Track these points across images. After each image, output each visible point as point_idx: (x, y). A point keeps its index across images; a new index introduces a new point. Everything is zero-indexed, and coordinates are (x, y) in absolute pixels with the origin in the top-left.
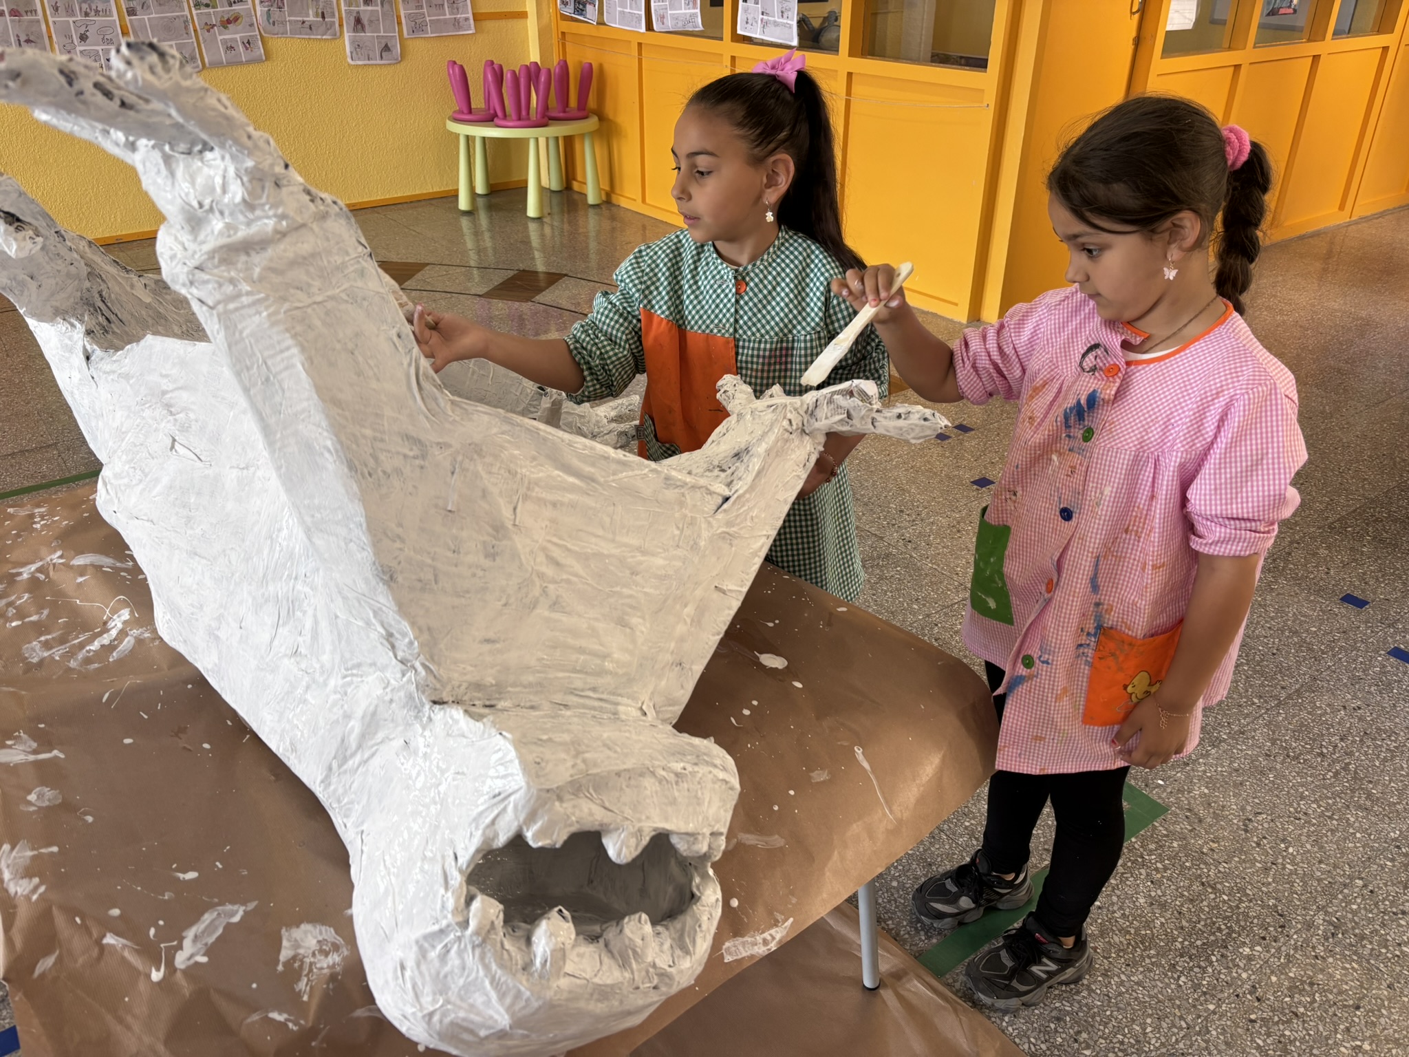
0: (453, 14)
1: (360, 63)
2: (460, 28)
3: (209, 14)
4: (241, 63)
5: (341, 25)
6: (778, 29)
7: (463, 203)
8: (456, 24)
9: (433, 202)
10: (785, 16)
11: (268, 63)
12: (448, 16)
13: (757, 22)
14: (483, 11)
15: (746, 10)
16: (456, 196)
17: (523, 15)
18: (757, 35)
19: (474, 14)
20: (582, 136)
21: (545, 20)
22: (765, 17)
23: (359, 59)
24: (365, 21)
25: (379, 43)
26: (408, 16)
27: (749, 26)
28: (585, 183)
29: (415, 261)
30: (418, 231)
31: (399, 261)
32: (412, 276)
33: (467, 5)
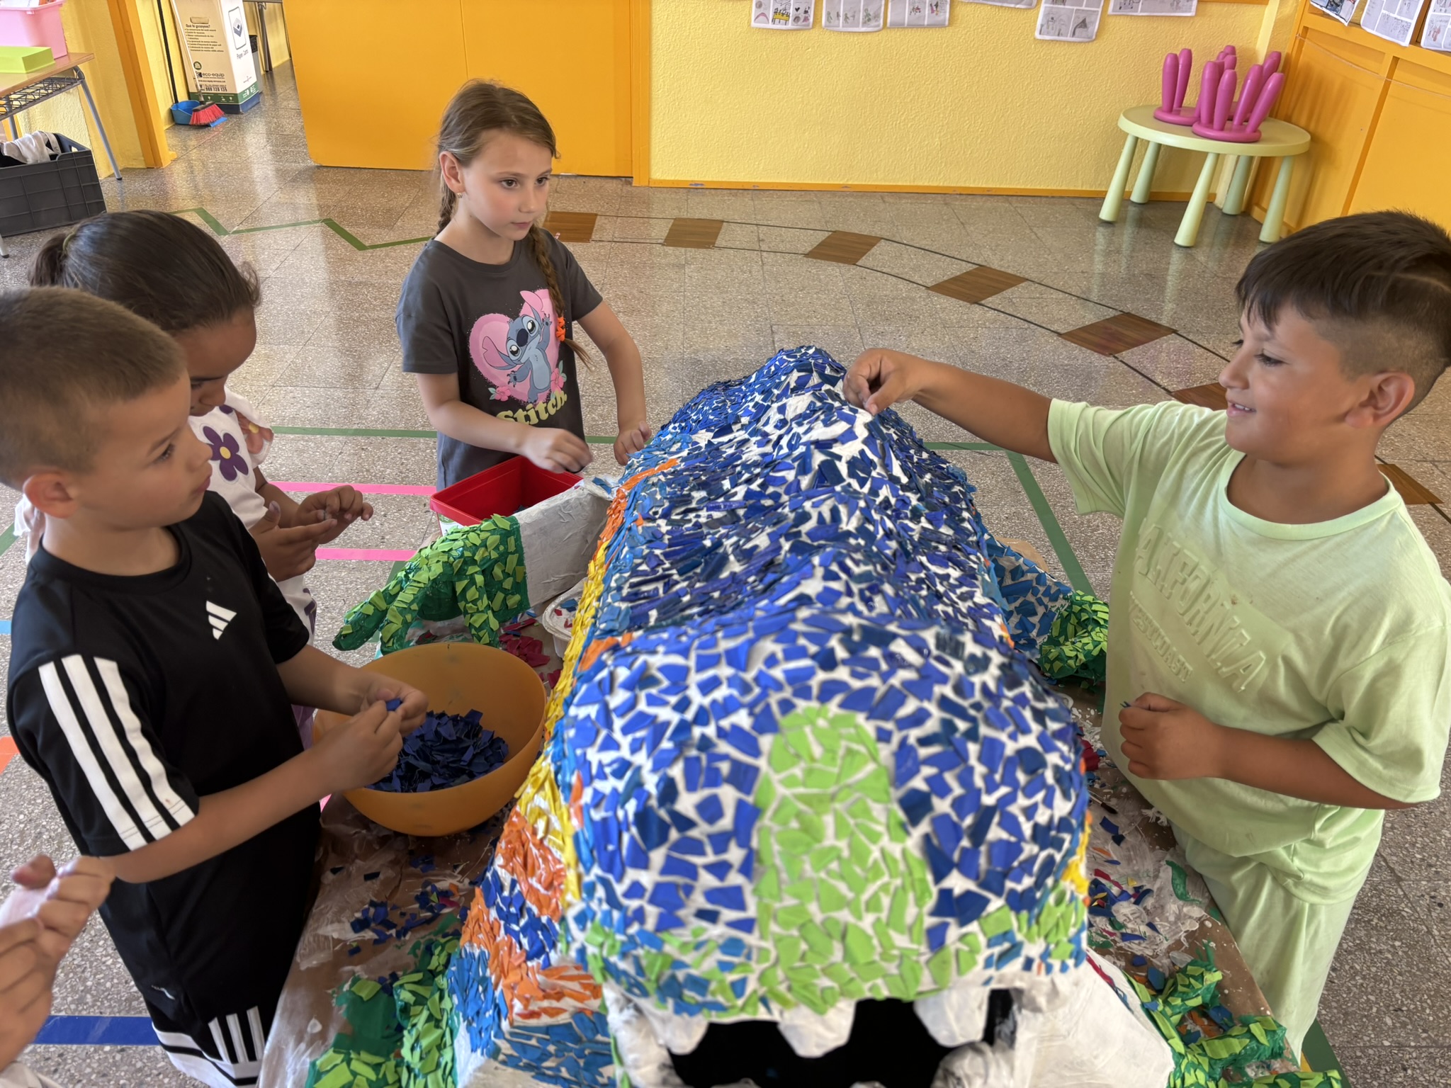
1: (1047, 38)
2: (1178, 9)
4: (922, 26)
7: (1106, 212)
9: (1077, 202)
11: (950, 29)
16: (1104, 199)
20: (1283, 158)
23: (1048, 34)
25: (1077, 17)
28: (1265, 211)
29: (1015, 273)
30: (1039, 235)
31: (998, 269)
32: (1000, 290)
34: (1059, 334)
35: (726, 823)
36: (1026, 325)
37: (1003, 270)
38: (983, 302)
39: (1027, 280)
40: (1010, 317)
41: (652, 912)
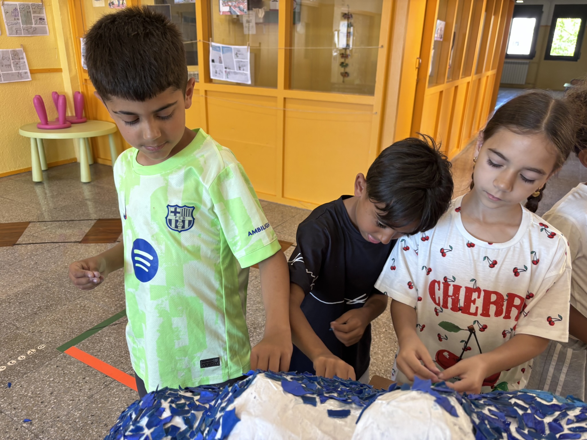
0: (17, 70)
2: (22, 78)
6: (238, 76)
7: (36, 177)
8: (20, 75)
9: (12, 177)
10: (242, 69)
12: (14, 71)
13: (222, 72)
14: (35, 68)
15: (214, 67)
17: (60, 70)
18: (224, 79)
19: (30, 70)
21: (74, 73)
22: (228, 70)
27: (218, 75)
29: (19, 221)
30: (10, 198)
31: (7, 222)
32: (23, 232)
33: (25, 65)
34: (80, 242)
36: (57, 245)
37: (10, 222)
38: (18, 242)
39: (30, 222)
40: (43, 245)
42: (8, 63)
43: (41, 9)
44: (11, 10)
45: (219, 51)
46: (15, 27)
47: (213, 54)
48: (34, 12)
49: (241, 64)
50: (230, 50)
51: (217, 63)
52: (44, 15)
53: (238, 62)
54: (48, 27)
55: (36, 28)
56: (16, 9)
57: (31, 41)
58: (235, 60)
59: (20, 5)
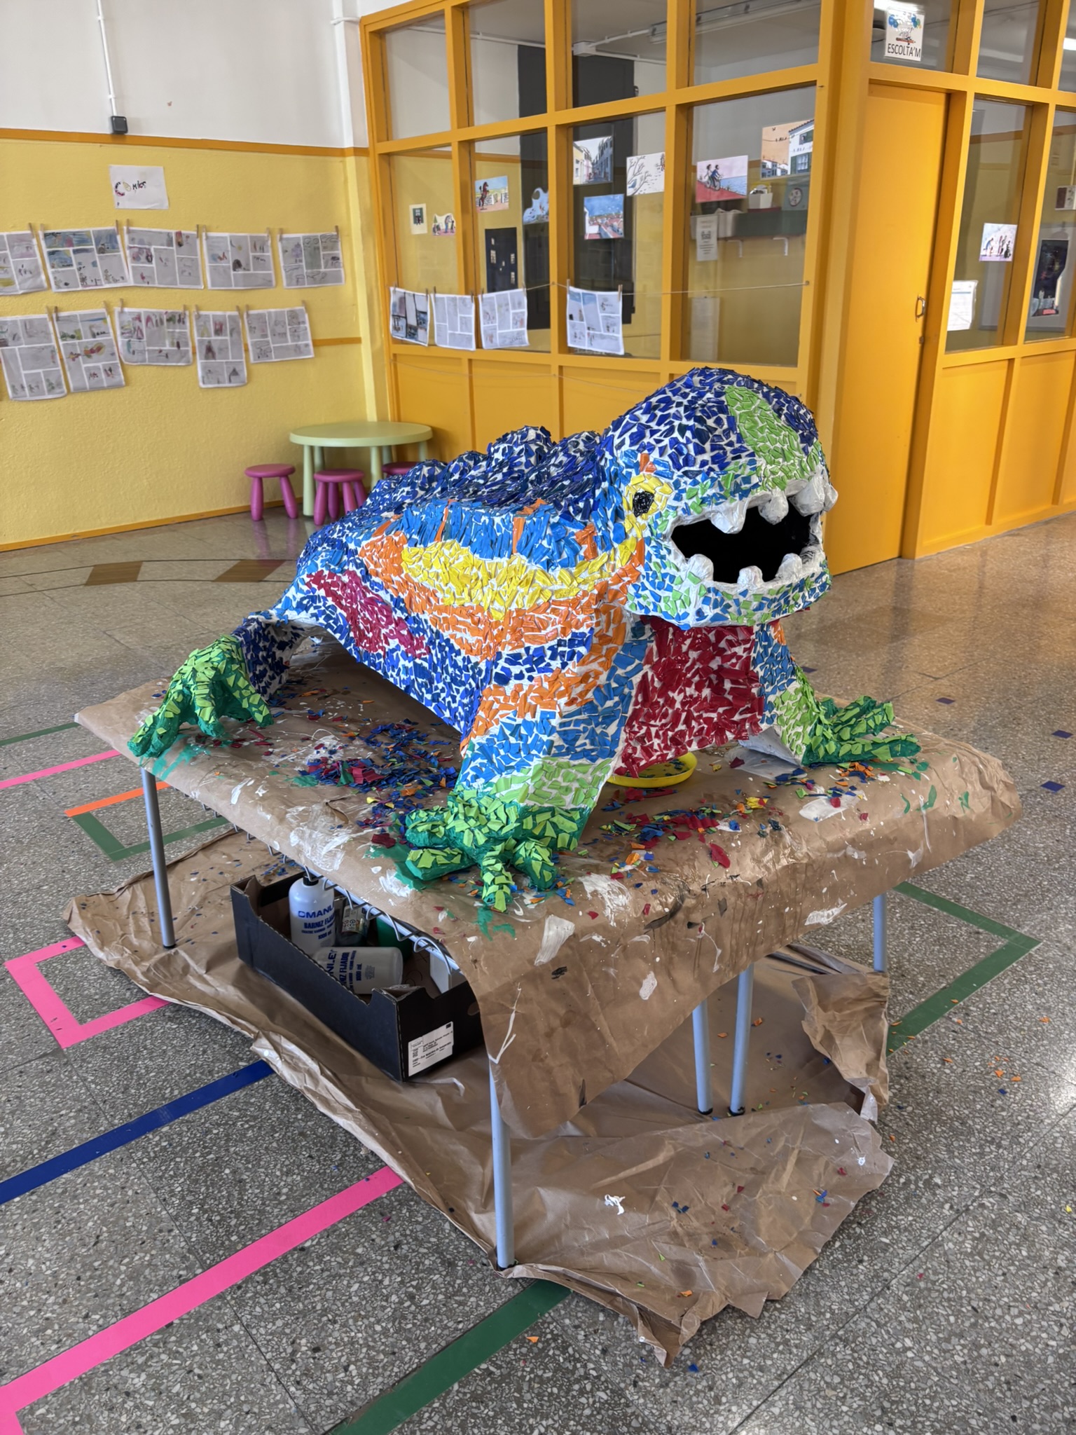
0: (294, 341)
1: (210, 386)
3: (74, 345)
4: (103, 388)
5: (194, 353)
6: (605, 342)
8: (298, 350)
10: (611, 329)
11: (127, 390)
12: (290, 343)
13: (584, 336)
14: (321, 338)
15: (573, 326)
17: (357, 341)
18: (586, 347)
19: (314, 341)
21: (378, 345)
22: (592, 331)
23: (209, 383)
24: (215, 348)
25: (228, 368)
26: (254, 344)
27: (578, 339)
33: (306, 334)
35: (726, 426)
41: (715, 467)
42: (282, 330)
43: (336, 242)
44: (291, 247)
45: (579, 300)
46: (295, 273)
47: (571, 307)
48: (325, 248)
49: (610, 321)
50: (593, 299)
51: (576, 321)
52: (339, 253)
53: (605, 318)
54: (345, 271)
55: (325, 274)
56: (298, 245)
57: (318, 295)
58: (601, 315)
59: (305, 238)
